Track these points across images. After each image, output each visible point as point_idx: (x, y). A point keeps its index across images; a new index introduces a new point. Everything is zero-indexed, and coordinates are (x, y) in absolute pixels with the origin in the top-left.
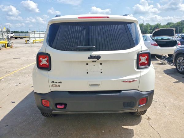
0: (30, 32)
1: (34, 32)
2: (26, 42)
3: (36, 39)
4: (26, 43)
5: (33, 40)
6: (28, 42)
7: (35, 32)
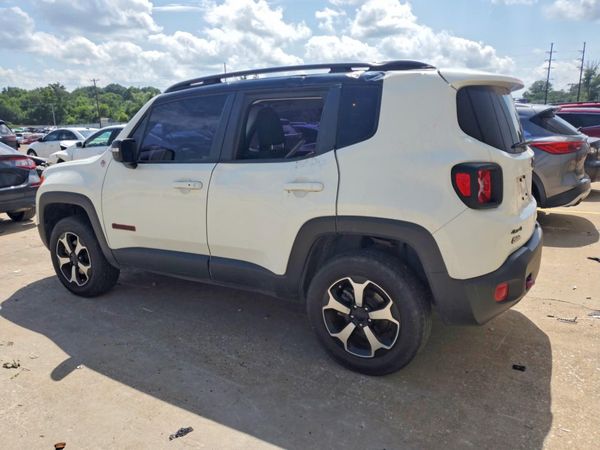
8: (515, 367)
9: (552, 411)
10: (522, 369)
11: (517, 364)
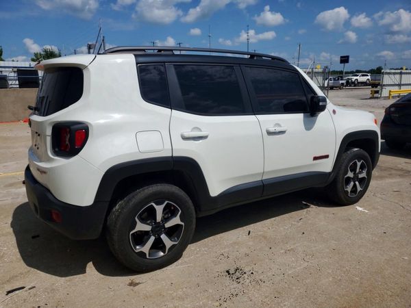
0: (388, 71)
1: (399, 71)
2: (371, 96)
3: (403, 88)
4: (371, 98)
5: (390, 91)
6: (376, 95)
7: (404, 71)
8: (38, 236)
9: (12, 229)
10: (33, 237)
11: (38, 238)
